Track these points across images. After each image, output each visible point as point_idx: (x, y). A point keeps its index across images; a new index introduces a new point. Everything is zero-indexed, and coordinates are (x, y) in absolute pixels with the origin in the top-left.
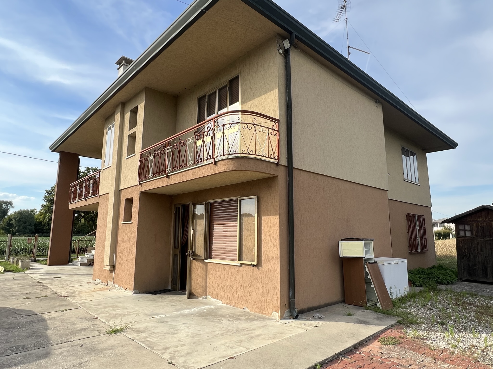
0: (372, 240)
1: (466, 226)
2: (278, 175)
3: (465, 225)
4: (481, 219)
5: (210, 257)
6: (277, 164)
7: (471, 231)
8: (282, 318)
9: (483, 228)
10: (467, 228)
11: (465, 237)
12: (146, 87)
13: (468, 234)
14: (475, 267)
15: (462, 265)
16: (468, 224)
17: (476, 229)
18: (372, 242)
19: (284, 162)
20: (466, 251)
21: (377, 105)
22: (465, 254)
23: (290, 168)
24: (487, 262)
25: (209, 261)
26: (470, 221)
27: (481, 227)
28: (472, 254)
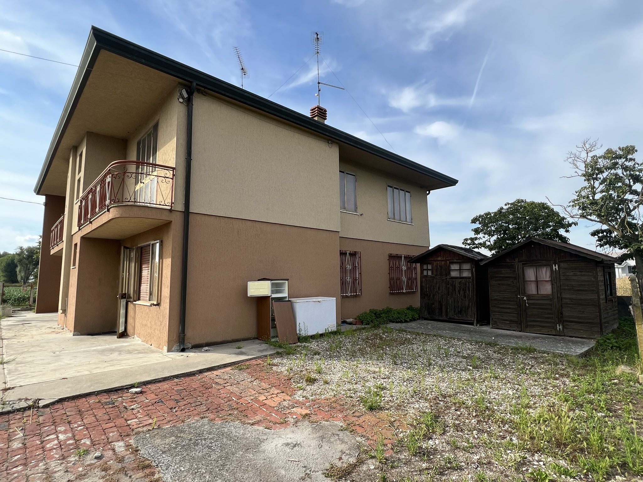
0: (287, 280)
1: (429, 265)
2: (172, 220)
3: (427, 264)
4: (439, 259)
5: (139, 299)
6: (171, 211)
7: (432, 270)
8: (169, 350)
9: (441, 267)
10: (430, 267)
11: (427, 276)
12: (88, 132)
13: (430, 273)
14: (433, 306)
15: (424, 304)
16: (430, 264)
17: (436, 268)
18: (287, 282)
19: (180, 207)
20: (427, 290)
21: (331, 147)
22: (427, 293)
23: (187, 213)
24: (442, 300)
25: (137, 302)
26: (432, 260)
27: (439, 266)
28: (432, 292)
